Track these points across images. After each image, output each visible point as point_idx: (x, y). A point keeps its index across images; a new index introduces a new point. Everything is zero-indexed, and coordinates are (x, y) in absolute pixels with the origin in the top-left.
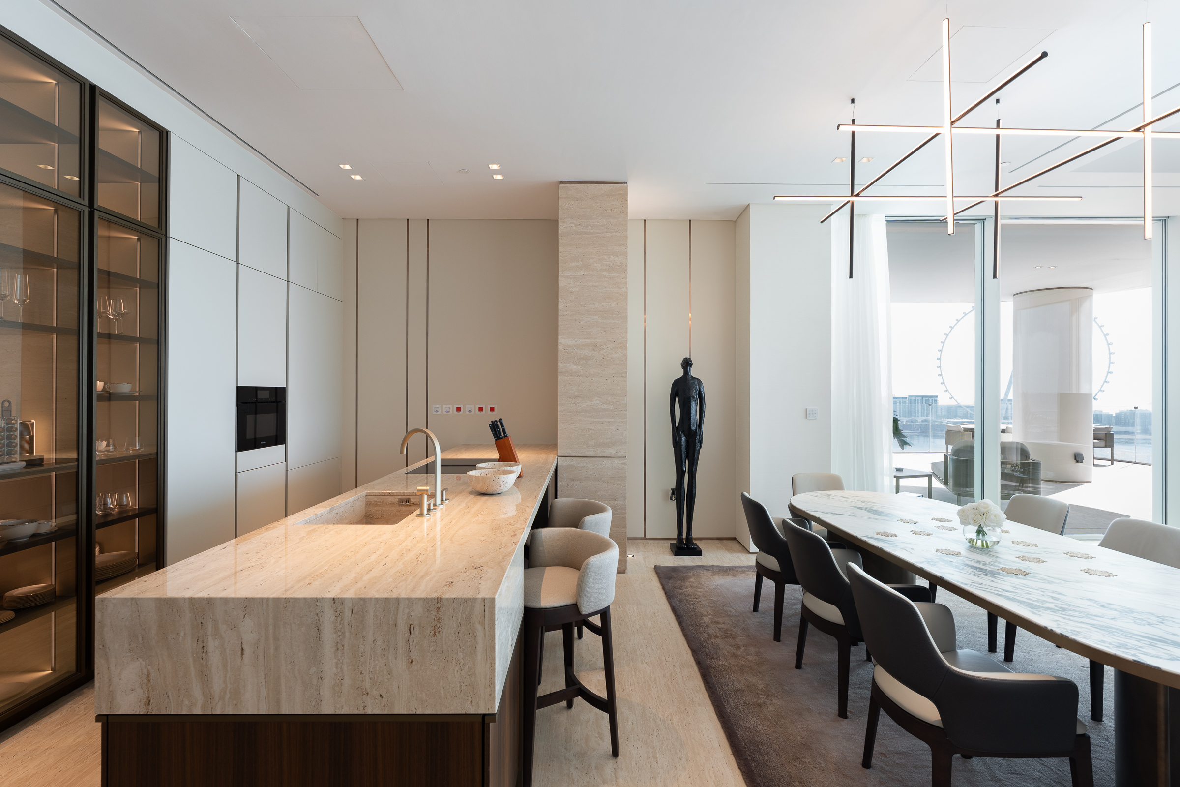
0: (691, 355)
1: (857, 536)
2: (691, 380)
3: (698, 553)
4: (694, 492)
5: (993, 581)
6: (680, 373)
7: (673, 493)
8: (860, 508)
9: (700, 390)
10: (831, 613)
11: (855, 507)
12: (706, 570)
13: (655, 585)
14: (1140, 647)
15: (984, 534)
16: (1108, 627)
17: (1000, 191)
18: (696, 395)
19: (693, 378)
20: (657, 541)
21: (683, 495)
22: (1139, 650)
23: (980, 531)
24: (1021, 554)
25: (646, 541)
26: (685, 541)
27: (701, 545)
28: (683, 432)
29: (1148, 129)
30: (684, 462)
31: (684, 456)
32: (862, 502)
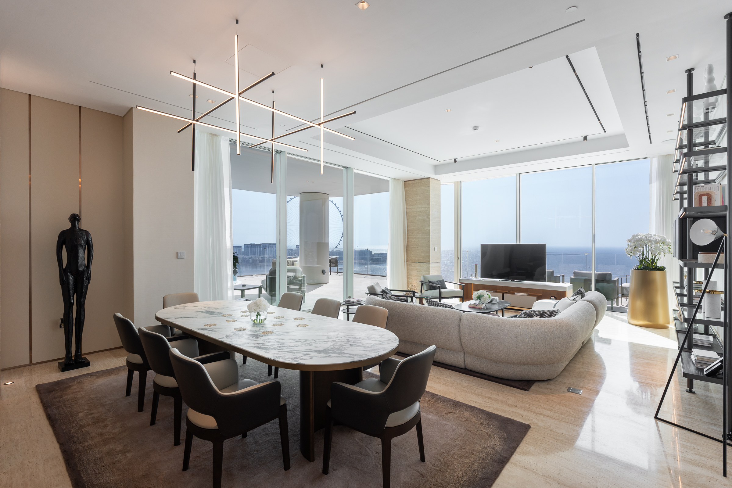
0: (80, 212)
1: (191, 330)
2: (79, 231)
3: (87, 364)
4: (82, 318)
5: (255, 340)
6: (68, 226)
7: (62, 322)
8: (202, 312)
9: (88, 239)
10: (169, 382)
11: (199, 312)
12: (91, 376)
13: (35, 401)
14: (302, 356)
15: (260, 315)
16: (294, 351)
17: (274, 138)
18: (84, 243)
19: (81, 230)
20: (44, 364)
21: (71, 322)
22: (301, 358)
23: (258, 315)
24: (274, 323)
25: (32, 366)
26: (73, 358)
27: (89, 358)
28: (70, 272)
29: (322, 125)
30: (72, 296)
31: (71, 291)
32: (205, 308)
